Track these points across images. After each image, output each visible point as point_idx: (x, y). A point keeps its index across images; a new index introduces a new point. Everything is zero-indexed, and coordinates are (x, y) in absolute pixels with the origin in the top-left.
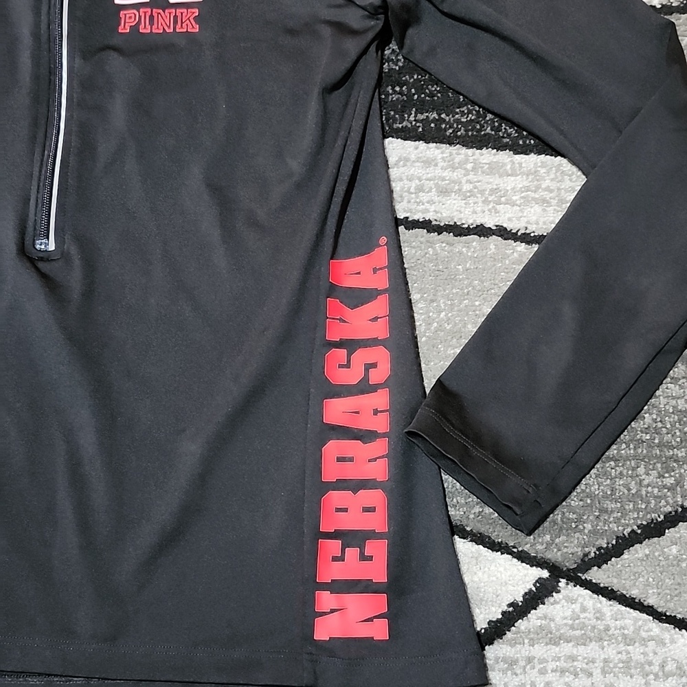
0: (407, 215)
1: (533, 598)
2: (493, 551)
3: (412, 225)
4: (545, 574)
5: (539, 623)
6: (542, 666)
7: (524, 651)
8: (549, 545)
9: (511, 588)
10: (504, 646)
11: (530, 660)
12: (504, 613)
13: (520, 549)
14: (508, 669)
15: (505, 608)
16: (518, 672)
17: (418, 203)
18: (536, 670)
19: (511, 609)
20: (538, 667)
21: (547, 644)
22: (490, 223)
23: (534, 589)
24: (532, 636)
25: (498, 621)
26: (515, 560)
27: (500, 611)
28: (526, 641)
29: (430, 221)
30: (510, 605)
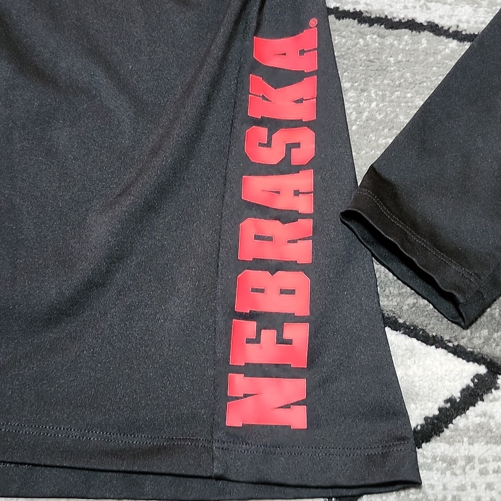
0: (338, 5)
1: (470, 395)
2: (427, 344)
3: (341, 14)
4: (482, 370)
5: (478, 420)
6: (482, 466)
7: (462, 449)
8: (487, 340)
9: (447, 383)
10: (442, 445)
11: (469, 459)
12: (440, 409)
13: (456, 344)
14: (447, 469)
15: (442, 404)
16: (458, 472)
18: (477, 470)
19: (449, 405)
20: (478, 467)
21: (487, 443)
22: (421, 19)
23: (472, 385)
24: (471, 434)
25: (435, 417)
26: (451, 355)
27: (437, 407)
28: (465, 439)
29: (361, 13)
30: (447, 401)
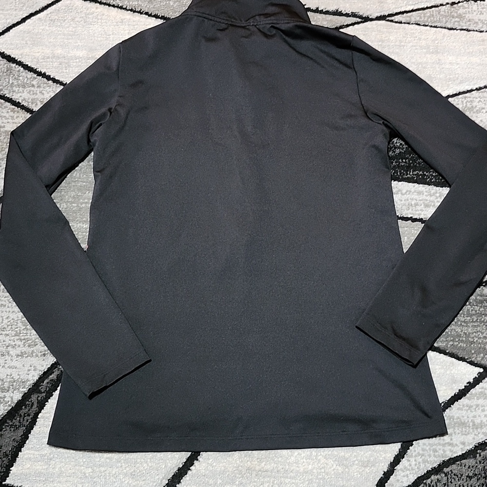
0: (412, 216)
1: (477, 381)
2: (459, 360)
4: (481, 370)
5: (480, 390)
6: (483, 408)
7: (474, 402)
8: (483, 358)
9: (467, 376)
10: (466, 400)
11: (477, 406)
12: (465, 386)
13: (470, 360)
14: (468, 409)
15: (466, 385)
16: (473, 411)
17: (416, 211)
18: (480, 410)
19: (468, 385)
20: (481, 408)
21: (484, 399)
23: (477, 376)
24: (478, 396)
25: (463, 389)
26: (469, 364)
27: (463, 385)
28: (475, 398)
29: (422, 219)
30: (468, 383)
